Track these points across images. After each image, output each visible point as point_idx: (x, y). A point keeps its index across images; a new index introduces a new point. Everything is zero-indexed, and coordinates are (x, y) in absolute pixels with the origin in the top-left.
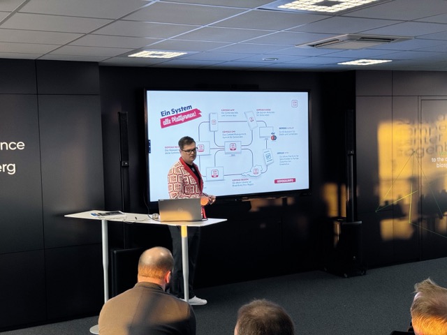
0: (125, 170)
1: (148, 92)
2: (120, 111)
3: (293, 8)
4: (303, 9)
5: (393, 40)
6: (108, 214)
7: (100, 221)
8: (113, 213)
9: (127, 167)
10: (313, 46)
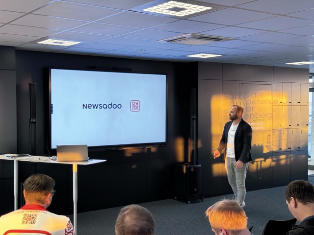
0: (33, 125)
1: (52, 70)
2: (31, 82)
3: (153, 11)
4: (160, 12)
5: (221, 39)
6: (19, 156)
7: (13, 161)
8: (23, 156)
9: (35, 123)
10: (169, 41)
